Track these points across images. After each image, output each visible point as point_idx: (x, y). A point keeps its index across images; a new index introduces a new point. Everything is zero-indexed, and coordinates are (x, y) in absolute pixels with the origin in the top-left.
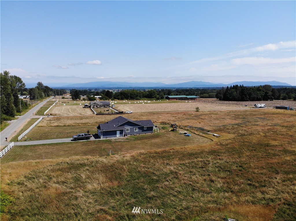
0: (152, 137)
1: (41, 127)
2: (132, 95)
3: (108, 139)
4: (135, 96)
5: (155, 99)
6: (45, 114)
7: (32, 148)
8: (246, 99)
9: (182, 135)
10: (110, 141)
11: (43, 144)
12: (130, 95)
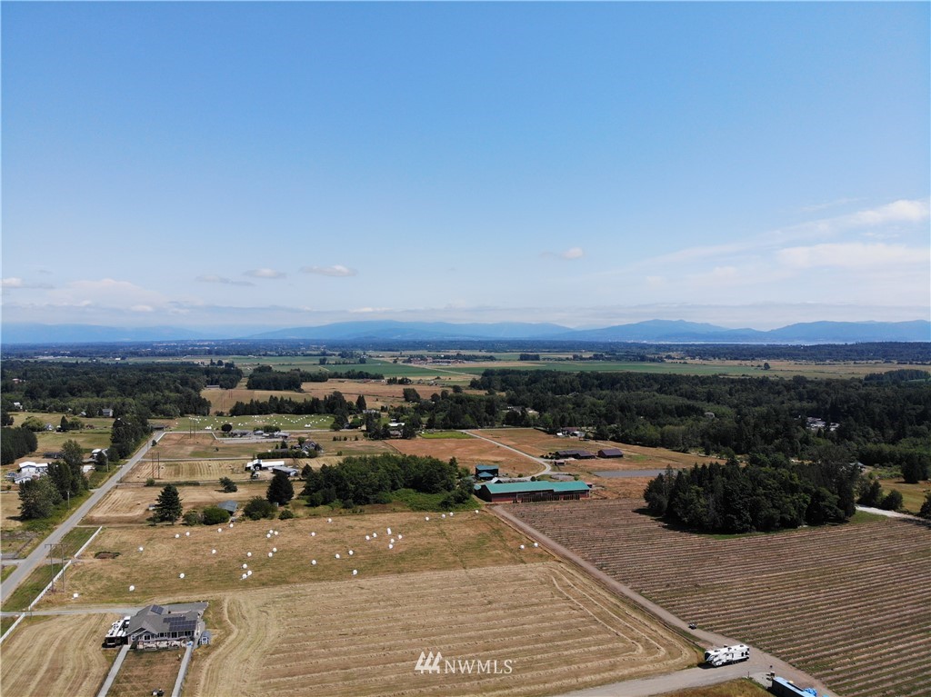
4: (370, 490)
8: (741, 525)
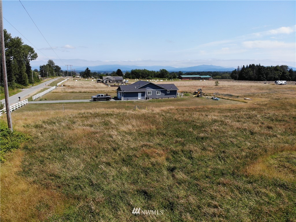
0: (177, 100)
1: (55, 92)
2: (144, 74)
3: (128, 100)
4: (146, 75)
5: (167, 78)
6: (58, 85)
7: (49, 105)
8: (263, 78)
9: (209, 100)
10: (132, 102)
11: (60, 103)
12: (141, 74)
